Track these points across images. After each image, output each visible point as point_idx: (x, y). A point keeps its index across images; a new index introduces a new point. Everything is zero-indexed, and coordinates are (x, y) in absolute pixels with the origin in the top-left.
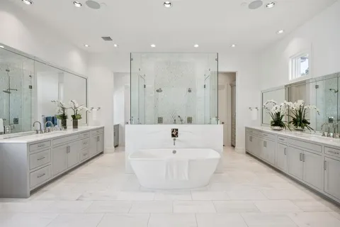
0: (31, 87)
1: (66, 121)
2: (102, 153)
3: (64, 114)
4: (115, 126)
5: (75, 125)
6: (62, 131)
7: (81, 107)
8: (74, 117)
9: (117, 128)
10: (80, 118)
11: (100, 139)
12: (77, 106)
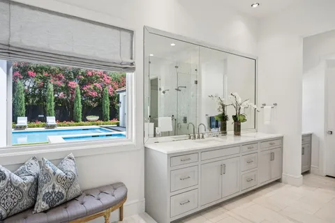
0: (196, 82)
1: (225, 124)
2: (278, 181)
3: (224, 114)
4: (303, 136)
5: (237, 131)
6: (219, 139)
7: (245, 103)
8: (235, 118)
9: (308, 140)
10: (244, 120)
11: (276, 156)
12: (240, 101)
